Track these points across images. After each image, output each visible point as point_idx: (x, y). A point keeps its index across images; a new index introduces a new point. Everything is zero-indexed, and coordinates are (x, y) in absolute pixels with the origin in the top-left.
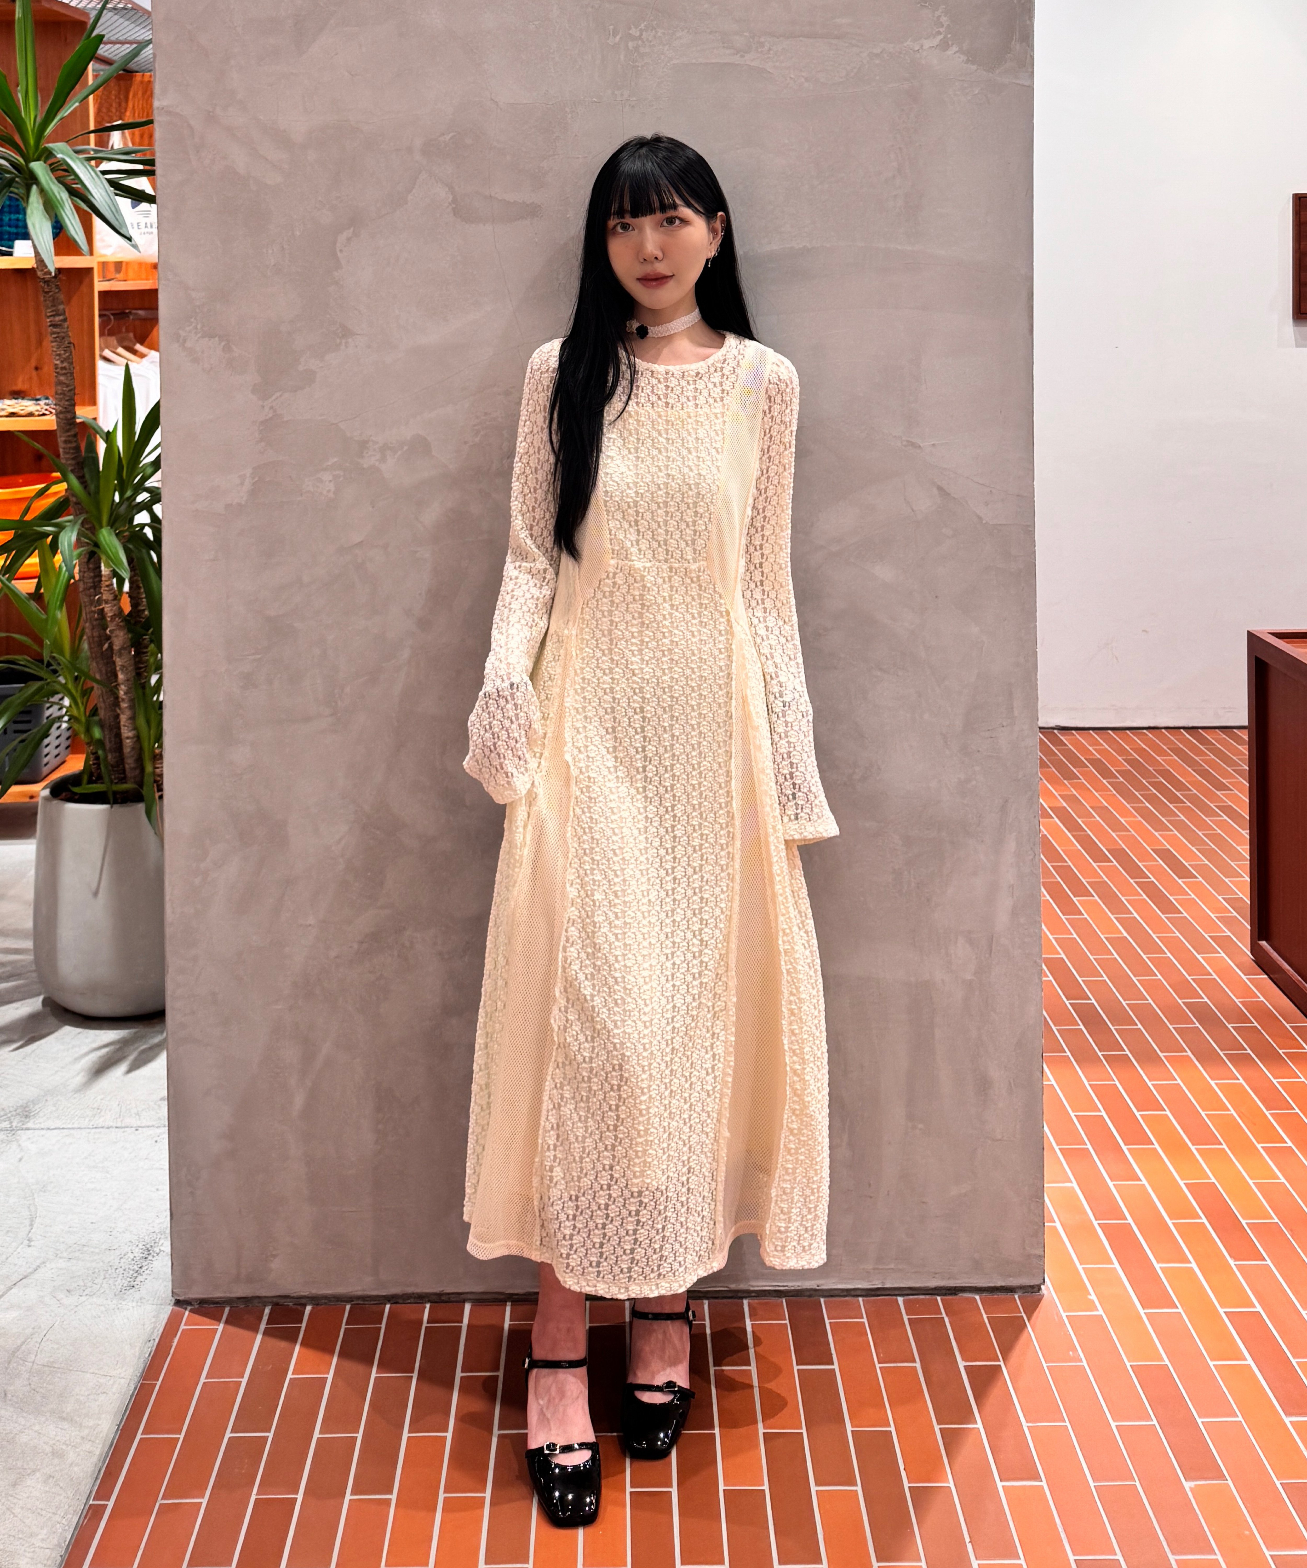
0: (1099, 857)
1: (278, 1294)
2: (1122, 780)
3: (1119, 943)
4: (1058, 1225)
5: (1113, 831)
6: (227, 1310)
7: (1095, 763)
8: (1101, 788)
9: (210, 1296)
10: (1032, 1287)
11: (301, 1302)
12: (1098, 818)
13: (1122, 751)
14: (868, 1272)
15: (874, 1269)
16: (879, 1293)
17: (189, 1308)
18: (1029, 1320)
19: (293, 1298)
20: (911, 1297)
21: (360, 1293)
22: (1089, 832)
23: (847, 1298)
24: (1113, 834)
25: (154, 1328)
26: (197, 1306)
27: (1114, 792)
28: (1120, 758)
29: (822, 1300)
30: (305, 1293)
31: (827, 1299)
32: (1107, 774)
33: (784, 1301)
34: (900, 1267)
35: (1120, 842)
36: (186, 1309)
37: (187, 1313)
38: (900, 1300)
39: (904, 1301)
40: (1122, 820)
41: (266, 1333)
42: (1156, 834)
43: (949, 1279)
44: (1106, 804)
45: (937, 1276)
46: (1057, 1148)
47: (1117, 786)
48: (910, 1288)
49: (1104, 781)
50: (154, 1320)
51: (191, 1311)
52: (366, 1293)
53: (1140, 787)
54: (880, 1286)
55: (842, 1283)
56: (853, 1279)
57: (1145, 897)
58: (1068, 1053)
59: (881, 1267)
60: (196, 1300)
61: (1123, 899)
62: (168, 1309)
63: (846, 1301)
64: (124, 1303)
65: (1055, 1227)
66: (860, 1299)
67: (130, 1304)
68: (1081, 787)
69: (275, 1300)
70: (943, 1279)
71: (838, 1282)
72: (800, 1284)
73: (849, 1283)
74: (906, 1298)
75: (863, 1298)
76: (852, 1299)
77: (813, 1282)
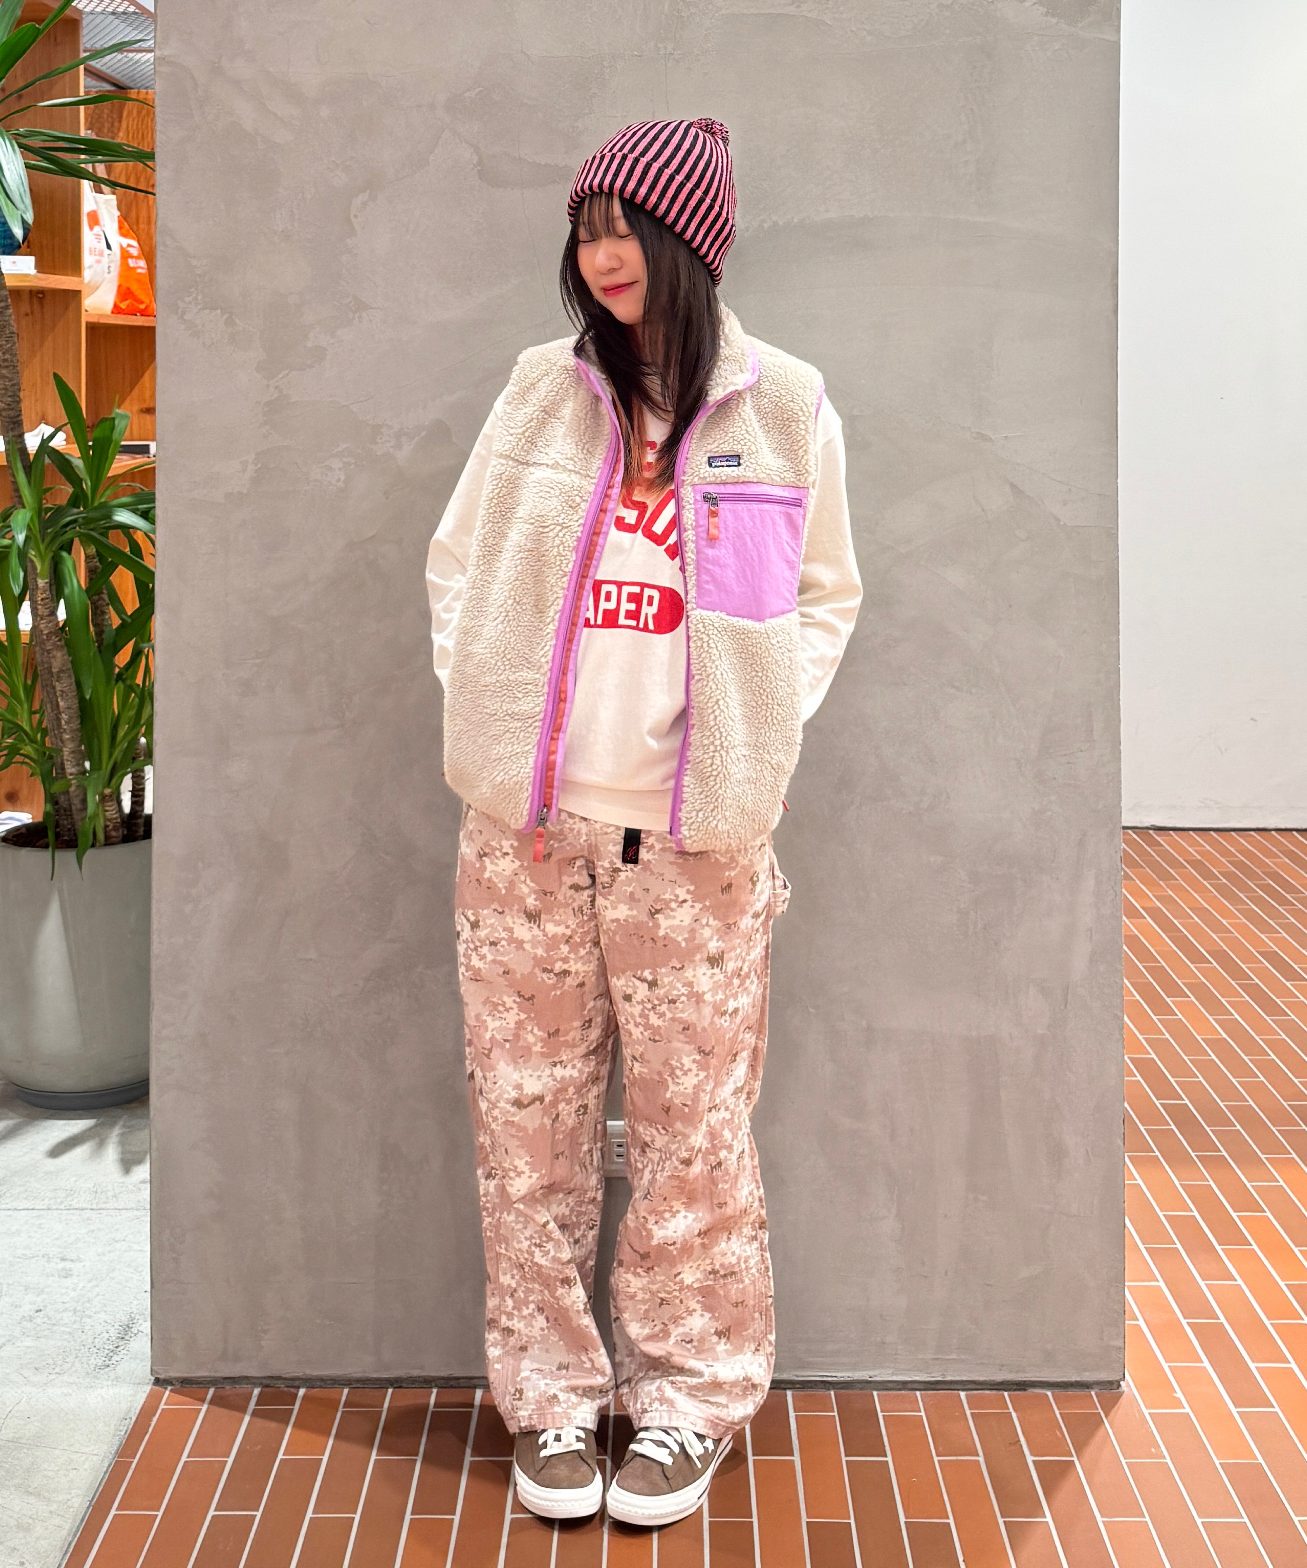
0: (1196, 958)
1: (269, 1374)
2: (1224, 881)
3: (1217, 1045)
4: (1141, 1323)
5: (1214, 933)
6: (211, 1391)
7: (1196, 864)
8: (1201, 890)
9: (194, 1375)
10: (1111, 1383)
11: (295, 1382)
12: (1196, 919)
13: (1225, 853)
14: (928, 1363)
15: (934, 1359)
16: (938, 1387)
17: (169, 1388)
18: (1106, 1416)
19: (285, 1379)
20: (975, 1392)
21: (359, 1375)
22: (1186, 933)
23: (903, 1392)
24: (1214, 936)
25: (130, 1408)
26: (178, 1387)
27: (1216, 894)
28: (1223, 860)
29: (875, 1393)
30: (299, 1374)
31: (880, 1392)
32: (1208, 875)
33: (832, 1393)
34: (963, 1358)
35: (1221, 944)
36: (166, 1389)
37: (167, 1393)
38: (963, 1394)
39: (967, 1395)
40: (1224, 922)
41: (255, 1414)
42: (1263, 936)
43: (1017, 1372)
44: (1206, 905)
45: (1004, 1368)
46: (1142, 1247)
47: (1220, 888)
48: (973, 1382)
49: (1205, 883)
50: (130, 1399)
51: (171, 1391)
52: (367, 1375)
53: (1246, 889)
54: (939, 1379)
55: (896, 1375)
56: (910, 1370)
57: (1248, 998)
58: (1157, 1153)
59: (941, 1357)
60: (177, 1379)
61: (1223, 1000)
62: (148, 1388)
63: (902, 1394)
64: (97, 1382)
65: (1138, 1326)
66: (918, 1393)
67: (105, 1383)
68: (1178, 889)
69: (264, 1382)
70: (1011, 1372)
71: (893, 1374)
72: (850, 1375)
73: (905, 1374)
74: (969, 1392)
75: (923, 1392)
76: (909, 1392)
77: (864, 1373)
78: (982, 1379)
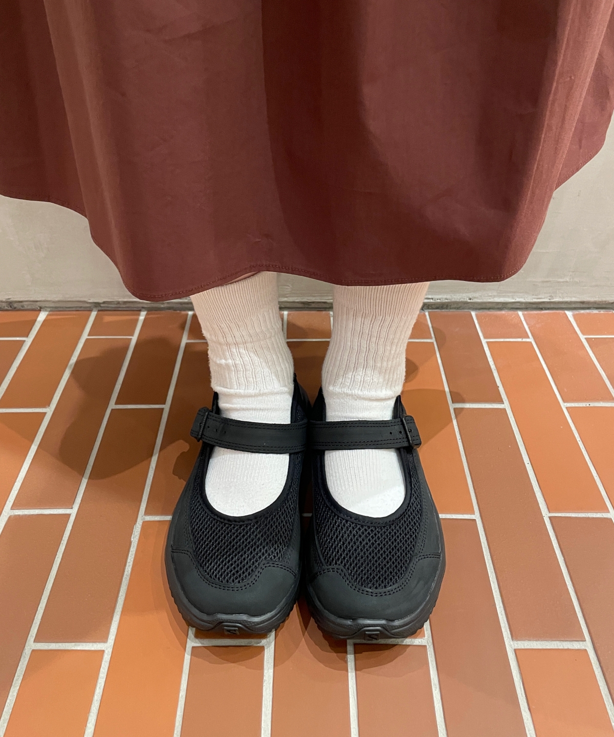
14: (534, 285)
15: (543, 282)
20: (582, 311)
23: (503, 312)
29: (473, 314)
31: (480, 312)
33: (427, 314)
34: (576, 280)
38: (569, 314)
39: (574, 316)
48: (583, 303)
55: (500, 297)
56: (515, 292)
59: (551, 279)
66: (520, 313)
71: (494, 296)
72: (448, 296)
73: (509, 297)
74: (576, 312)
75: (526, 313)
76: (511, 312)
77: (464, 295)
78: (592, 300)
